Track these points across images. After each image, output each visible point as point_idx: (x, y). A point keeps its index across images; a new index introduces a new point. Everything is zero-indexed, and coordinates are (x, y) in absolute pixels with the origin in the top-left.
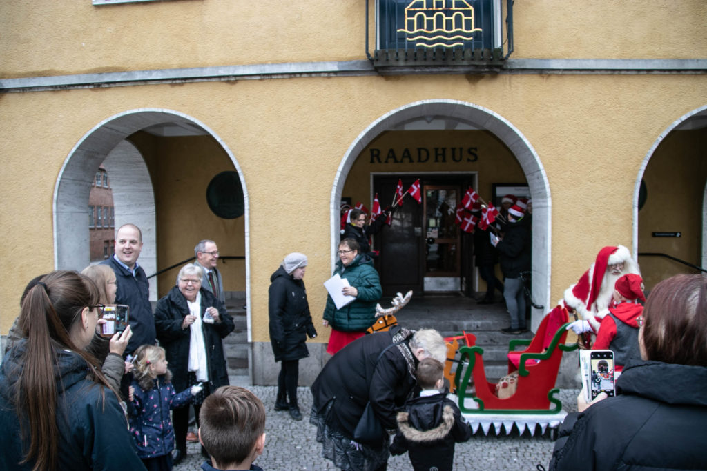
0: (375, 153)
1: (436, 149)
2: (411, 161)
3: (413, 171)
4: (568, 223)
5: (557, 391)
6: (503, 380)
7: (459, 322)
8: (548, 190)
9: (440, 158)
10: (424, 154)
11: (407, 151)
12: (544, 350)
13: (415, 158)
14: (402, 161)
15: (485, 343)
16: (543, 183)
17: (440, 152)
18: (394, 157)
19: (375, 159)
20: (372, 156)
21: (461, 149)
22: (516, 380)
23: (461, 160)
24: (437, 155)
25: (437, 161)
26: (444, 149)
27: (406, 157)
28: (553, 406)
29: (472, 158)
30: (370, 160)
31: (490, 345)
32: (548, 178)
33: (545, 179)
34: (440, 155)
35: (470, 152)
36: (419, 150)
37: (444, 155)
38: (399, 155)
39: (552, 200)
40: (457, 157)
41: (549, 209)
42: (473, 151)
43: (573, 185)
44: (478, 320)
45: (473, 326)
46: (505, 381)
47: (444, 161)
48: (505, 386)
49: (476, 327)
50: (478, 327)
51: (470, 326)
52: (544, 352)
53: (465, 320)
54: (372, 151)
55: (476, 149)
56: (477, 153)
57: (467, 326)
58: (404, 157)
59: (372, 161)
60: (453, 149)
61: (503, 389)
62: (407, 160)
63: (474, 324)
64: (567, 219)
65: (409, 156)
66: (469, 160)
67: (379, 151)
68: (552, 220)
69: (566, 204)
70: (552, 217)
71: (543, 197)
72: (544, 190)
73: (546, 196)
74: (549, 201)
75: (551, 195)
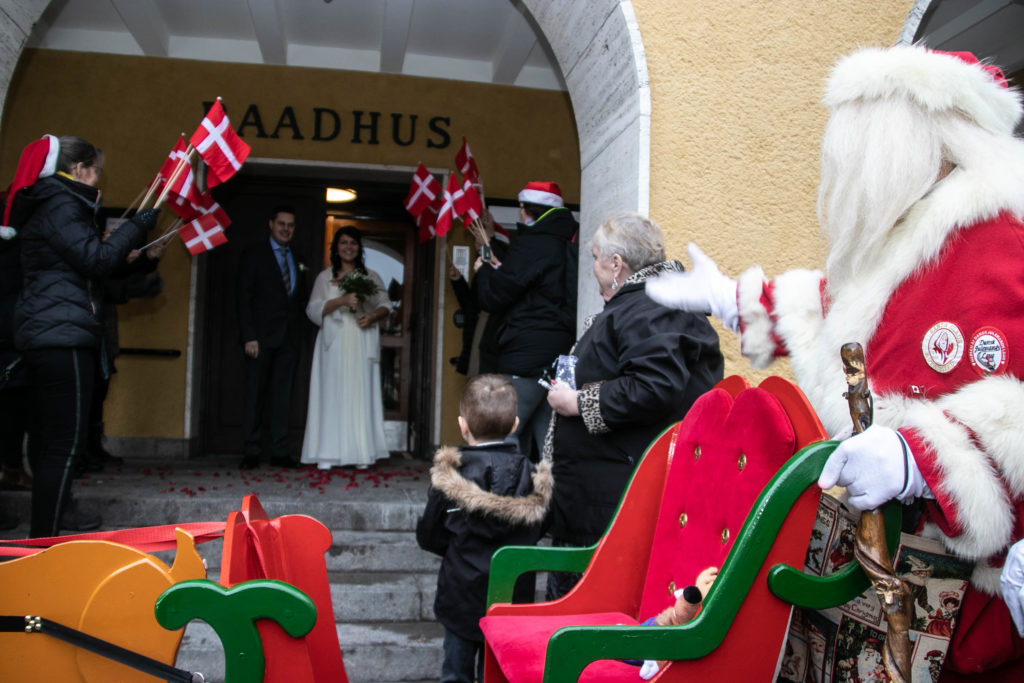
1: (358, 115)
2: (298, 136)
3: (300, 156)
4: (699, 175)
7: (368, 504)
8: (640, 64)
9: (365, 134)
10: (328, 123)
11: (289, 111)
13: (307, 130)
14: (275, 136)
16: (626, 42)
17: (366, 120)
18: (258, 124)
21: (414, 118)
23: (411, 141)
24: (358, 127)
25: (357, 139)
26: (375, 116)
27: (287, 126)
29: (438, 139)
32: (643, 33)
33: (633, 28)
34: (365, 127)
35: (433, 125)
36: (319, 112)
37: (374, 128)
38: (270, 121)
39: (653, 99)
40: (405, 135)
41: (644, 123)
42: (440, 125)
43: (713, 61)
47: (374, 141)
53: (386, 500)
54: (207, 104)
55: (447, 121)
56: (449, 130)
58: (281, 125)
60: (397, 118)
62: (288, 133)
64: (696, 163)
65: (294, 125)
66: (430, 144)
68: (651, 160)
69: (695, 116)
70: (652, 150)
71: (621, 102)
72: (626, 73)
73: (632, 87)
74: (644, 96)
75: (650, 82)
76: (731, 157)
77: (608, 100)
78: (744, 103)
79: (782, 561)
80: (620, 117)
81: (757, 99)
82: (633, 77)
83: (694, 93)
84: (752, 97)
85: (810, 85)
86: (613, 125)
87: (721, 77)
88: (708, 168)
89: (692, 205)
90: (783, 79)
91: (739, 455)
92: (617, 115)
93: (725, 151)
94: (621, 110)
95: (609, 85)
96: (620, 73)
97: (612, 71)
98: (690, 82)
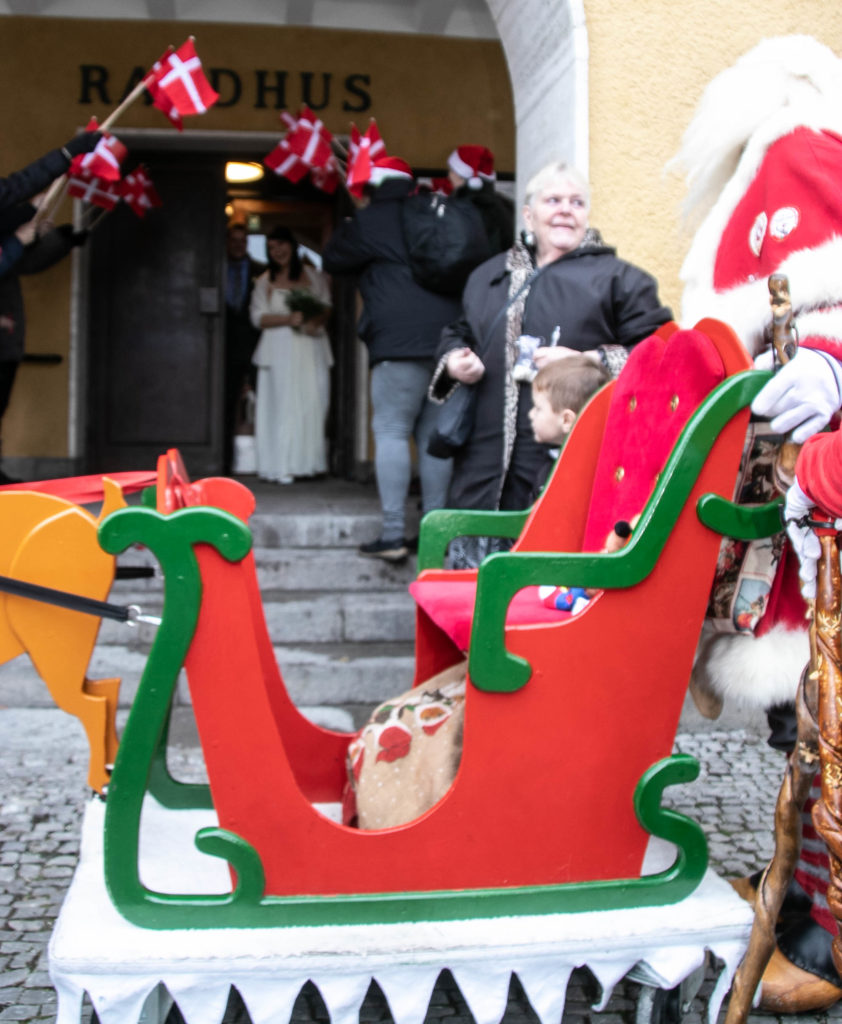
0: (95, 76)
1: (261, 75)
4: (645, 125)
5: (686, 772)
6: (384, 717)
9: (271, 98)
10: (226, 85)
12: (612, 539)
15: (362, 584)
17: (271, 82)
19: (94, 93)
20: (87, 84)
21: (327, 78)
22: (453, 714)
23: (325, 104)
24: (262, 89)
25: (260, 104)
26: (281, 77)
28: (658, 856)
29: (355, 101)
30: (78, 95)
31: (380, 591)
34: (271, 89)
35: (349, 84)
36: (215, 74)
37: (280, 90)
40: (317, 97)
42: (359, 84)
44: (348, 514)
45: (328, 532)
46: (393, 722)
47: (281, 104)
48: (396, 746)
49: (336, 535)
50: (343, 535)
51: (318, 531)
52: (612, 547)
54: (86, 71)
55: (366, 80)
56: (369, 90)
57: (310, 532)
59: (85, 99)
60: (307, 78)
61: (384, 765)
63: (332, 526)
64: (641, 112)
66: (347, 107)
67: (104, 73)
68: (590, 110)
69: (639, 58)
70: (591, 99)
71: (556, 45)
72: (560, 12)
73: (566, 29)
74: (579, 37)
75: (588, 22)
76: (681, 103)
77: (542, 44)
78: (695, 42)
79: (710, 490)
80: (556, 62)
81: (711, 37)
82: (567, 17)
83: (639, 32)
84: (705, 35)
85: (772, 18)
86: (549, 72)
87: (669, 13)
88: (655, 117)
89: (638, 159)
90: (741, 13)
91: (670, 398)
92: (552, 60)
93: (675, 97)
94: (557, 54)
95: (543, 28)
96: (553, 14)
97: (545, 12)
98: (632, 20)
